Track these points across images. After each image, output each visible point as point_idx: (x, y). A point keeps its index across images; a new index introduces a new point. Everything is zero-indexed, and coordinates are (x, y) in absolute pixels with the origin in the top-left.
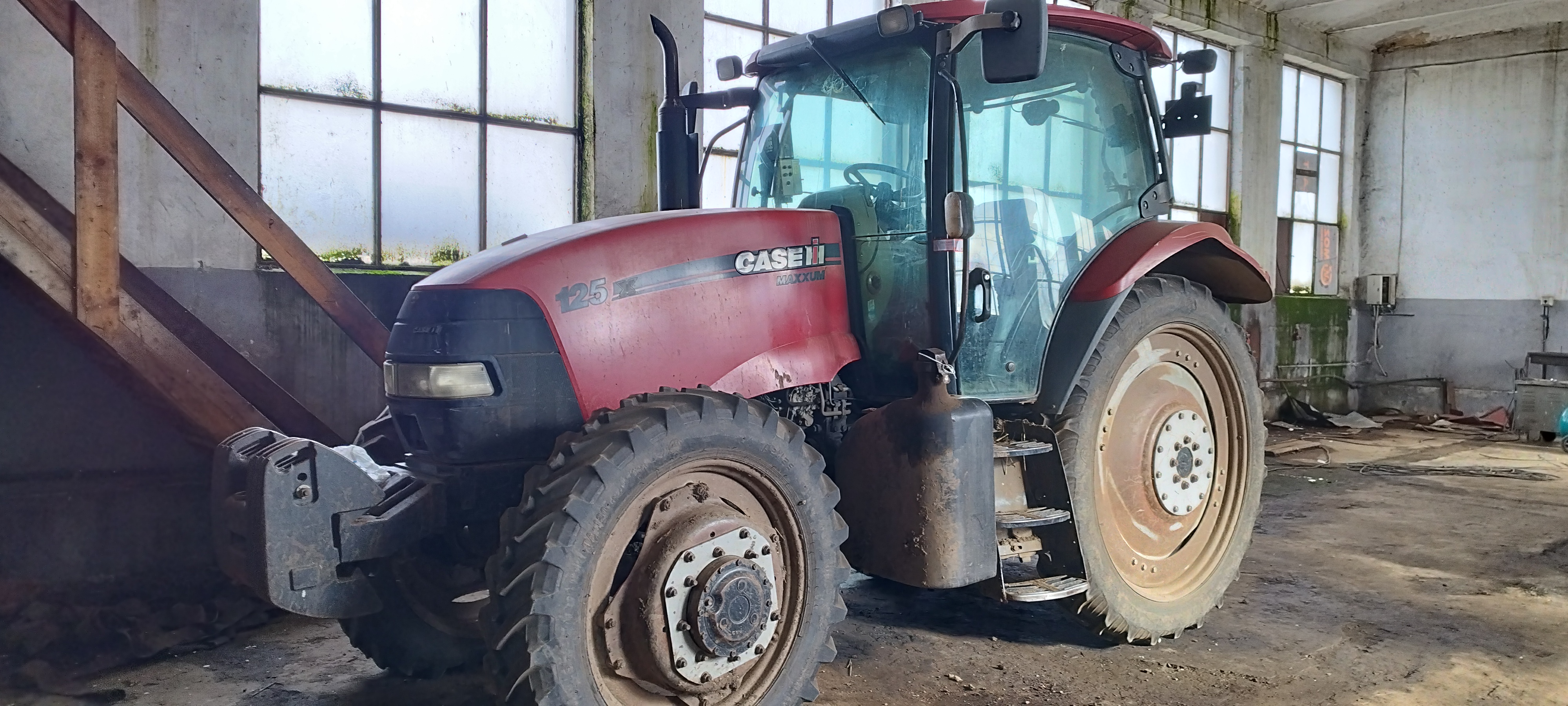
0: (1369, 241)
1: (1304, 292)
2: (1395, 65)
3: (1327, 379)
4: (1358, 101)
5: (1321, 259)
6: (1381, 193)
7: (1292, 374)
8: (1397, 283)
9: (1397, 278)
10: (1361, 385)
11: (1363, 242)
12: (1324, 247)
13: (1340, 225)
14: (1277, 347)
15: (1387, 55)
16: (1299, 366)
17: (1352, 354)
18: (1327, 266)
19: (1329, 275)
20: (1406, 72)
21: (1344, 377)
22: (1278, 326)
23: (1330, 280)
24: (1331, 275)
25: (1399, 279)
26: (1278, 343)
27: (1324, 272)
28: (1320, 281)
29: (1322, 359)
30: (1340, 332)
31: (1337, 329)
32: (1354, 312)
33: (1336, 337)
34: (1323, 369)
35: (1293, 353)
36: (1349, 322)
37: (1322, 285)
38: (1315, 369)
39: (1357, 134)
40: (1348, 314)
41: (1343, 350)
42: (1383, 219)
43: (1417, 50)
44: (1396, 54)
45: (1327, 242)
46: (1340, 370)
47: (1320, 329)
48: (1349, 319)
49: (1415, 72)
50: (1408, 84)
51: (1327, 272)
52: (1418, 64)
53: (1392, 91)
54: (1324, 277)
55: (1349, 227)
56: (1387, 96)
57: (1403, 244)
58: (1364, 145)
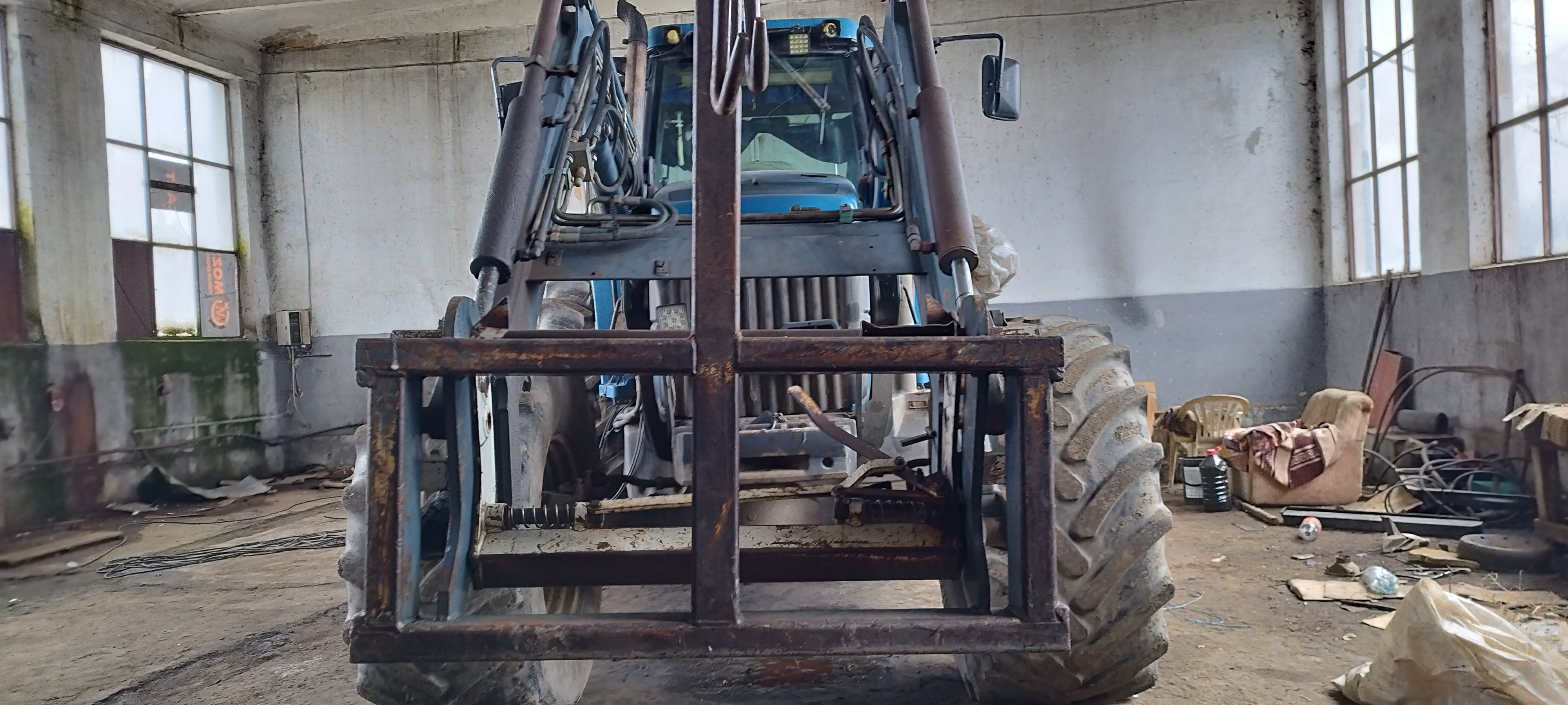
0: (278, 271)
1: (185, 334)
2: (285, 69)
3: (229, 439)
4: (246, 107)
5: (211, 293)
6: (284, 216)
7: (163, 440)
8: (310, 320)
9: (310, 314)
10: (281, 441)
11: (271, 273)
12: (214, 280)
13: (238, 253)
14: (128, 407)
15: (277, 56)
16: (174, 427)
17: (269, 404)
18: (221, 302)
19: (225, 313)
20: (297, 77)
21: (259, 433)
22: (128, 378)
23: (227, 319)
24: (228, 313)
25: (313, 314)
26: (131, 401)
27: (216, 310)
28: (211, 321)
29: (218, 414)
30: (244, 381)
31: (240, 377)
32: (263, 355)
33: (239, 387)
34: (221, 428)
35: (162, 411)
36: (260, 369)
37: (214, 325)
38: (205, 429)
39: (247, 145)
40: (256, 359)
41: (254, 400)
42: (289, 245)
43: (307, 53)
44: (286, 56)
45: (218, 274)
46: (252, 425)
47: (210, 379)
48: (260, 364)
49: (306, 77)
50: (301, 91)
51: (222, 310)
52: (308, 69)
53: (284, 97)
54: (216, 315)
55: (249, 256)
56: (280, 103)
57: (312, 274)
58: (261, 159)
